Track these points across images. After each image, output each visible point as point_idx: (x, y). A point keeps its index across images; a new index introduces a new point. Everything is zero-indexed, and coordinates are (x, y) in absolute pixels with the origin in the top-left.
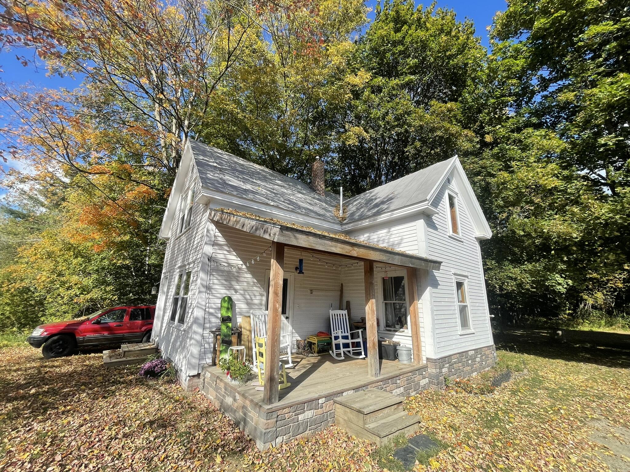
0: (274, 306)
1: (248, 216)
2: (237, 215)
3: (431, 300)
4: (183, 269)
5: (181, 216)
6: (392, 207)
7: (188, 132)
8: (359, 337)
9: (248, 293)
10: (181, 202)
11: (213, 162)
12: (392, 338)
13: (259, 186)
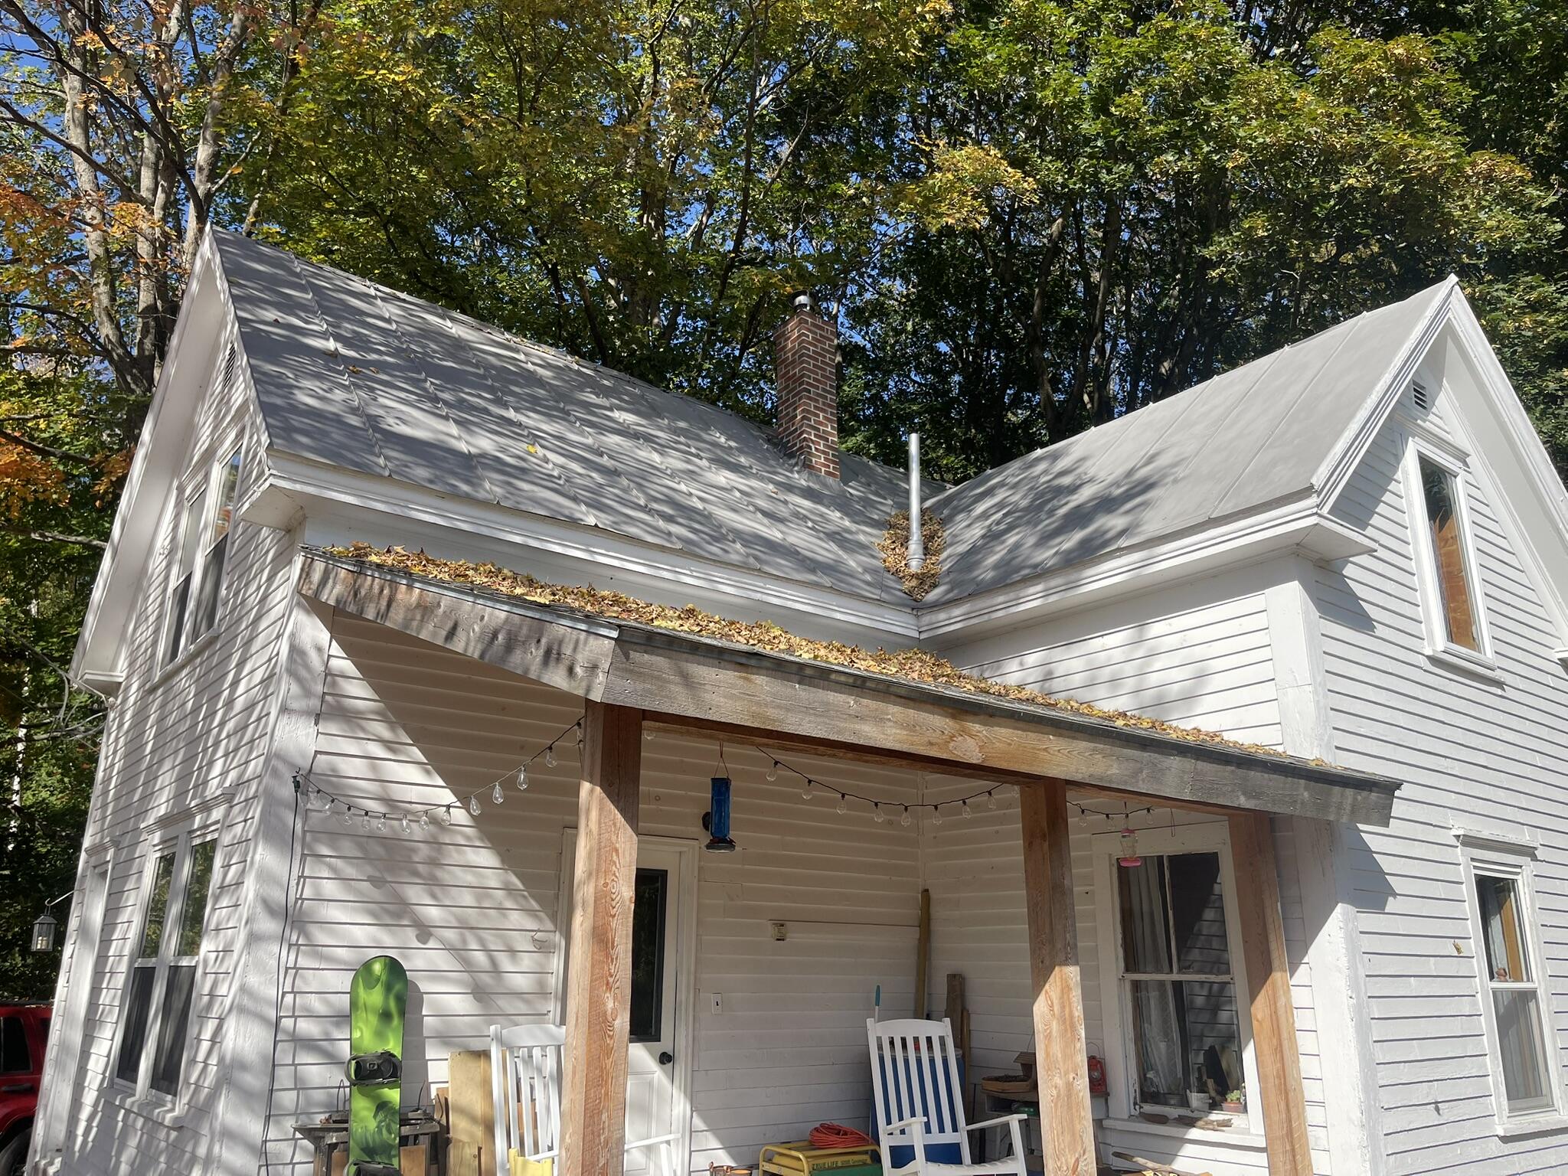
0: (595, 1002)
1: (479, 580)
2: (424, 580)
3: (1352, 966)
4: (179, 829)
5: (174, 583)
6: (1153, 524)
7: (209, 195)
8: (1009, 1152)
9: (481, 941)
10: (177, 517)
11: (324, 335)
12: (1171, 1156)
13: (534, 439)
